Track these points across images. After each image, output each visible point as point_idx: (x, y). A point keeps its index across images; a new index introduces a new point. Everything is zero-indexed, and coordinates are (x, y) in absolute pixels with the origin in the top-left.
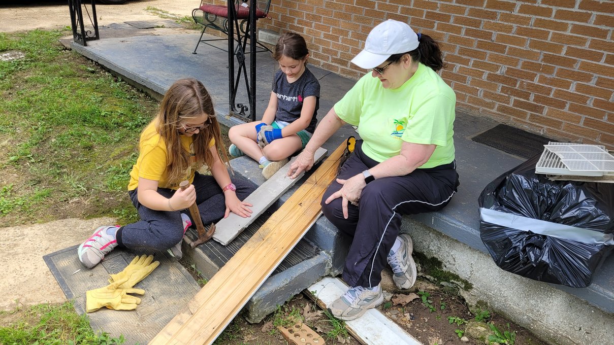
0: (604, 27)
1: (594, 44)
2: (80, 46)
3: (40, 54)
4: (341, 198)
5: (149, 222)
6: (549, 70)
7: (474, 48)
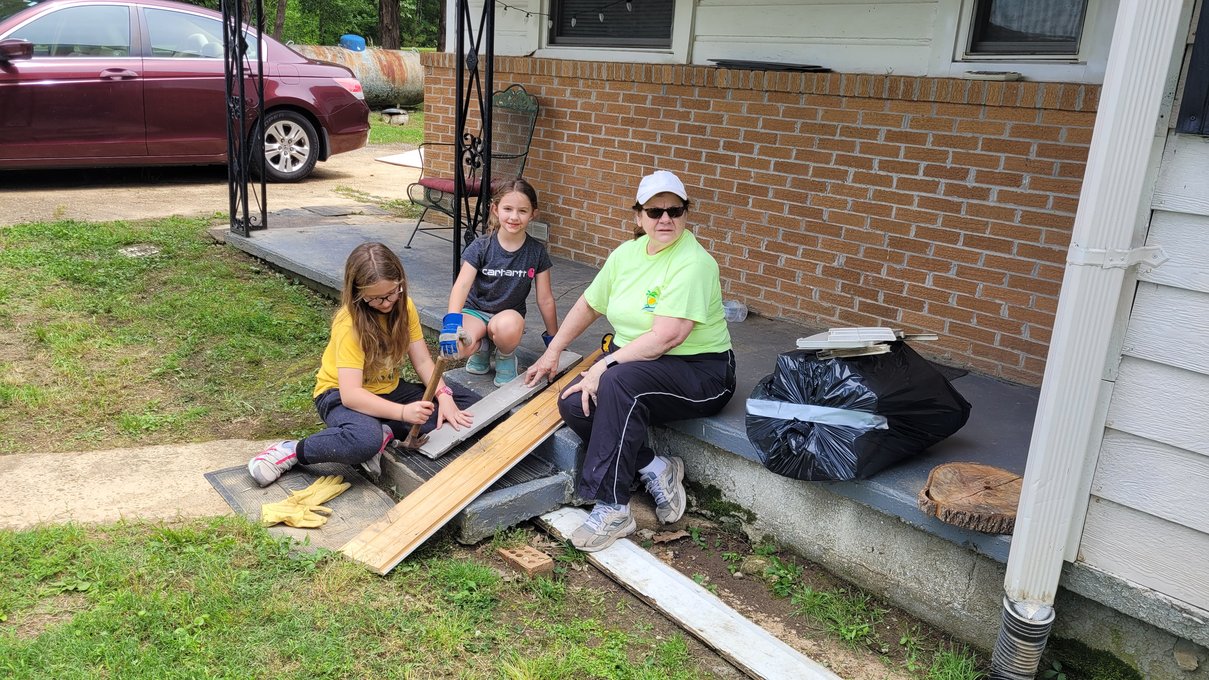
0: (956, 199)
1: (947, 221)
2: (239, 237)
3: (180, 249)
4: (581, 392)
5: (341, 426)
6: (898, 259)
7: (802, 231)
